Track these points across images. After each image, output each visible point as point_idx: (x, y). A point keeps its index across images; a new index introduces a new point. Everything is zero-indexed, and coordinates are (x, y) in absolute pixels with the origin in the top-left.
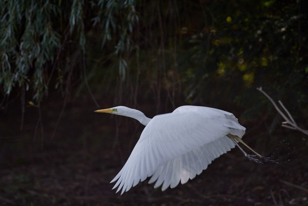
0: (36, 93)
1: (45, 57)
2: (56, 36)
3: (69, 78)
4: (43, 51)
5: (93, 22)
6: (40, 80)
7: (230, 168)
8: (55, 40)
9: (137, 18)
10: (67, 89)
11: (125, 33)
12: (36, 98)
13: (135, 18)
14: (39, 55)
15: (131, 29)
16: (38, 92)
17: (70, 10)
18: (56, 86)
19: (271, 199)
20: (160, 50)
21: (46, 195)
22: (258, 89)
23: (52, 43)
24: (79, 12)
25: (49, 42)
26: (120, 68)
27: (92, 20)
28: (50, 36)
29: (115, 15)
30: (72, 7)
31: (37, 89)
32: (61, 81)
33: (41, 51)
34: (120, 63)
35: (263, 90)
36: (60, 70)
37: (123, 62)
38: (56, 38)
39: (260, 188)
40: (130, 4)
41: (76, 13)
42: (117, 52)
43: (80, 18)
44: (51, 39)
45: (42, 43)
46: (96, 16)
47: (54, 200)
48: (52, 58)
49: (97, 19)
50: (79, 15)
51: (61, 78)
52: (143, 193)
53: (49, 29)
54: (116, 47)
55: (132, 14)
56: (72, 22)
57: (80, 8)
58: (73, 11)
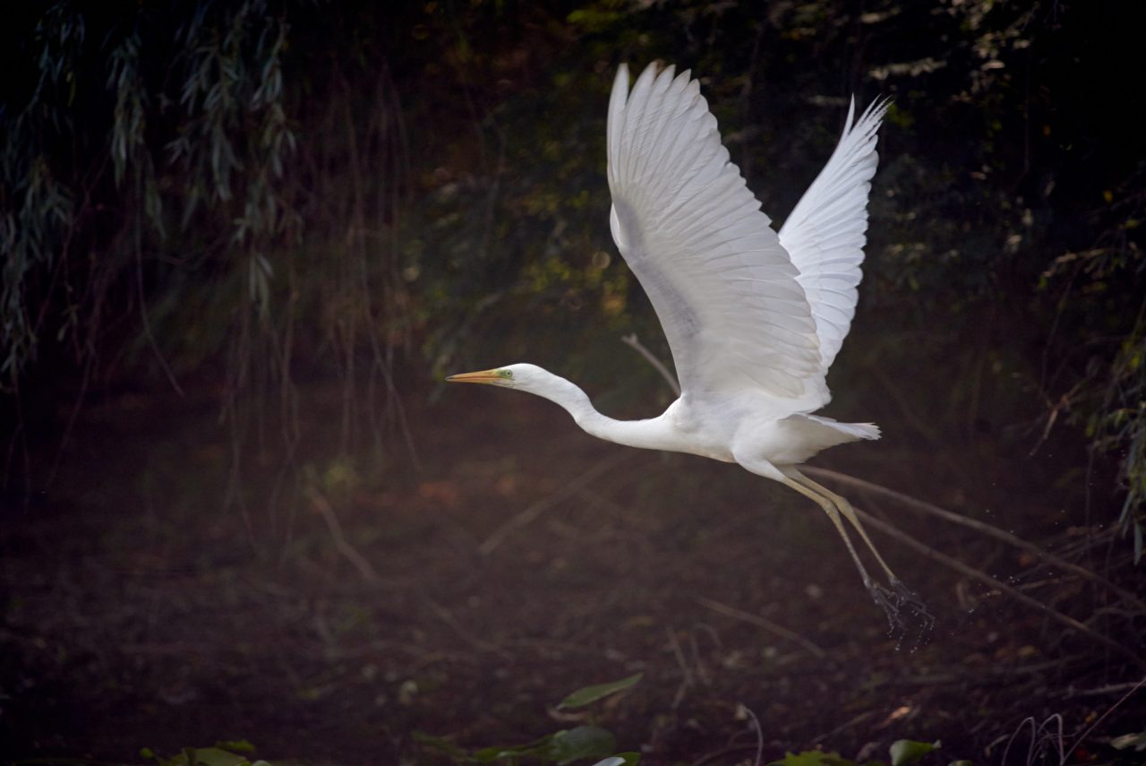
0: (7, 354)
1: (30, 253)
2: (60, 192)
3: (97, 311)
4: (25, 234)
5: (171, 152)
6: (16, 319)
7: (560, 564)
8: (59, 205)
9: (292, 139)
10: (90, 343)
11: (262, 180)
12: (9, 368)
13: (285, 137)
14: (13, 249)
15: (278, 169)
16: (14, 348)
17: (112, 121)
18: (61, 335)
19: (673, 653)
20: (351, 231)
21: (40, 643)
22: (625, 339)
23: (50, 212)
24: (136, 123)
25: (43, 212)
26: (252, 280)
27: (169, 146)
28: (43, 193)
29: (228, 132)
30: (116, 111)
31: (10, 342)
32: (74, 318)
33: (18, 238)
34: (253, 265)
35: (641, 341)
36: (70, 289)
37: (259, 264)
38: (60, 199)
39: (645, 621)
40: (269, 98)
41: (128, 125)
42: (240, 234)
43: (141, 140)
44: (49, 203)
45: (22, 214)
46: (176, 136)
47: (62, 656)
48: (50, 257)
49: (178, 146)
50: (137, 131)
51: (73, 312)
52: (313, 635)
53: (41, 175)
54: (238, 221)
55: (278, 128)
56: (118, 152)
57: (138, 112)
58: (119, 121)
